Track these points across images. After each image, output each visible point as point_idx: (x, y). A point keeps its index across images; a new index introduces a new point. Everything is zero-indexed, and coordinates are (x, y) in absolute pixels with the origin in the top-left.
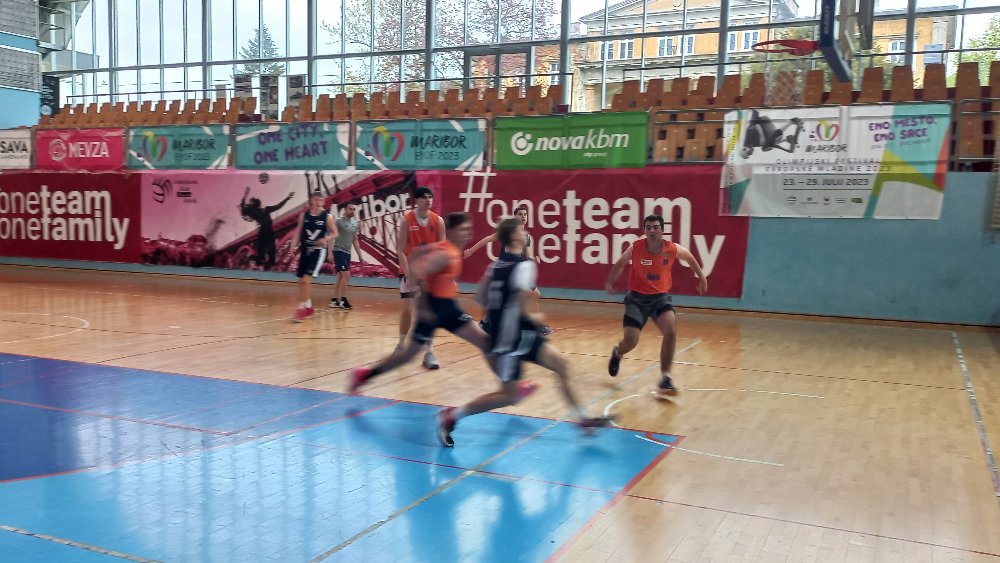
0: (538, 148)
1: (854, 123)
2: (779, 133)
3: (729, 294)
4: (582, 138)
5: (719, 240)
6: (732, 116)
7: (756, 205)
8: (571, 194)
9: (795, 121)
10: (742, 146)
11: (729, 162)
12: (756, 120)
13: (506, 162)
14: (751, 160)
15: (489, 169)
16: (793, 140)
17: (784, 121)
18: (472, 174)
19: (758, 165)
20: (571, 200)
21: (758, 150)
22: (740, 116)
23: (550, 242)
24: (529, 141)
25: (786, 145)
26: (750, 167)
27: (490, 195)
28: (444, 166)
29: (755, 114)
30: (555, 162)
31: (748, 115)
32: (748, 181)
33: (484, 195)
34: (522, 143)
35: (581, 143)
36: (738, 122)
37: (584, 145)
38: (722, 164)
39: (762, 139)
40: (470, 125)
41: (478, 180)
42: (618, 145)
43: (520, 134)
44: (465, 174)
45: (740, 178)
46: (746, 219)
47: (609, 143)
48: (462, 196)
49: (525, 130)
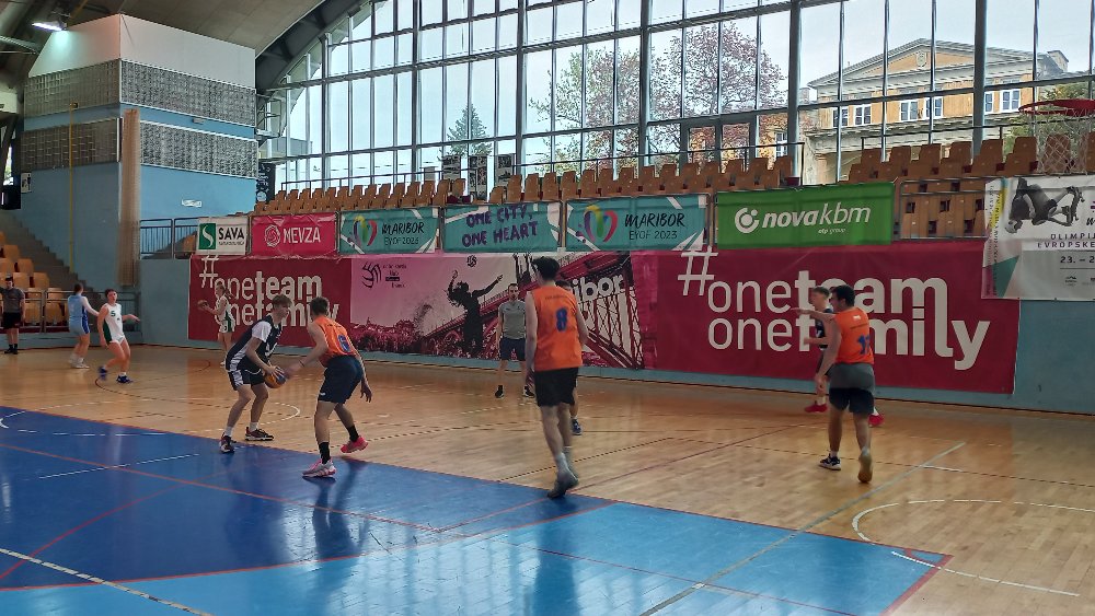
0: (765, 225)
2: (1053, 203)
3: (996, 389)
4: (816, 213)
5: (983, 327)
6: (995, 185)
7: (1026, 286)
8: (804, 275)
9: (1070, 190)
10: (1007, 219)
11: (993, 237)
12: (1023, 189)
13: (728, 241)
14: (1019, 234)
15: (710, 249)
16: (1070, 212)
17: (1058, 190)
18: (692, 254)
19: (1028, 240)
20: (804, 282)
21: (1027, 223)
22: (1004, 186)
23: (780, 328)
24: (754, 218)
25: (1062, 218)
26: (1018, 242)
27: (711, 277)
28: (660, 246)
29: (1022, 183)
30: (785, 239)
31: (1013, 184)
32: (1016, 258)
33: (704, 276)
34: (747, 220)
35: (815, 218)
36: (1002, 192)
37: (818, 221)
38: (984, 240)
39: (1032, 211)
40: (689, 202)
41: (698, 261)
42: (858, 220)
43: (745, 210)
44: (684, 254)
45: (1006, 255)
46: (1015, 303)
47: (847, 217)
48: (680, 277)
49: (750, 206)
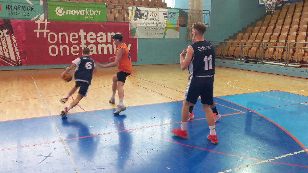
1: (160, 13)
2: (143, 14)
4: (84, 11)
5: (130, 45)
6: (130, 8)
7: (139, 35)
8: (82, 31)
9: (146, 11)
10: (134, 18)
12: (137, 10)
13: (54, 18)
16: (146, 16)
17: (144, 11)
18: (39, 22)
19: (138, 23)
21: (138, 19)
22: (133, 8)
23: (75, 48)
25: (145, 18)
27: (48, 31)
28: (25, 18)
30: (75, 19)
32: (136, 28)
33: (45, 31)
34: (60, 11)
37: (85, 14)
38: (129, 22)
39: (139, 16)
40: (36, 2)
43: (59, 7)
44: (36, 22)
46: (136, 39)
47: (94, 13)
48: (35, 31)
49: (61, 6)
